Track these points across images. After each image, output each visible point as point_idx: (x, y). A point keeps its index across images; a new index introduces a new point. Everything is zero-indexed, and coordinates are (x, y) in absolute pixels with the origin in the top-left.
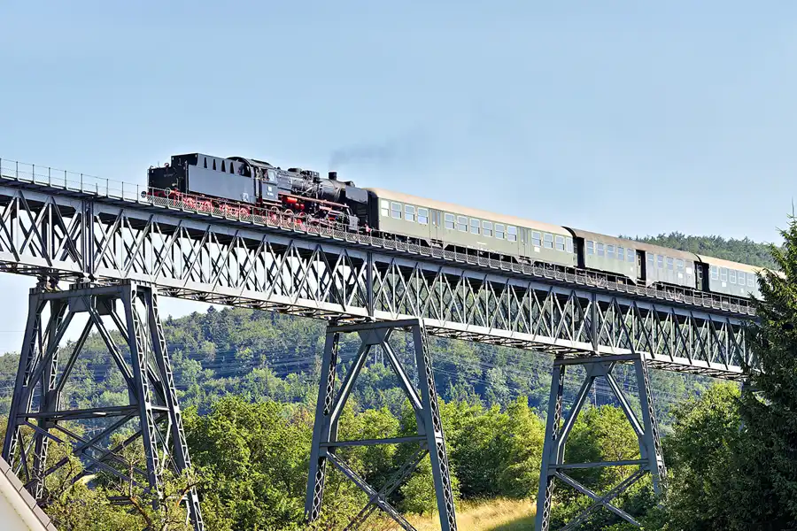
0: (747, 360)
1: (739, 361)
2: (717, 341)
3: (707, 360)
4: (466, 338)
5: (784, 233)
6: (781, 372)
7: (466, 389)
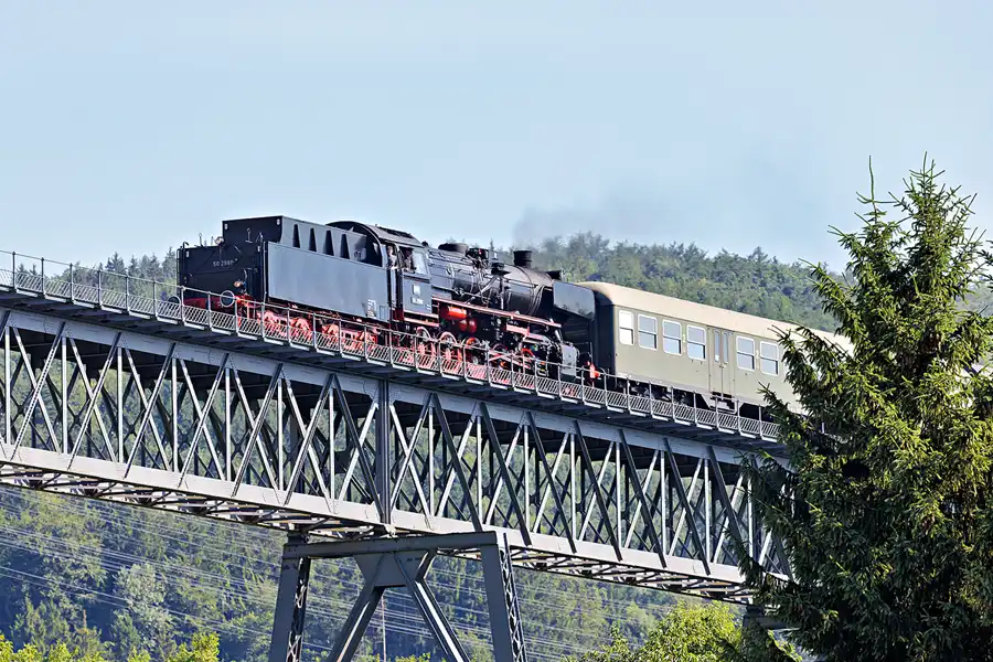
0: (758, 551)
1: (737, 553)
2: (683, 503)
3: (658, 550)
4: (67, 490)
5: (849, 241)
6: (840, 581)
7: (66, 614)
